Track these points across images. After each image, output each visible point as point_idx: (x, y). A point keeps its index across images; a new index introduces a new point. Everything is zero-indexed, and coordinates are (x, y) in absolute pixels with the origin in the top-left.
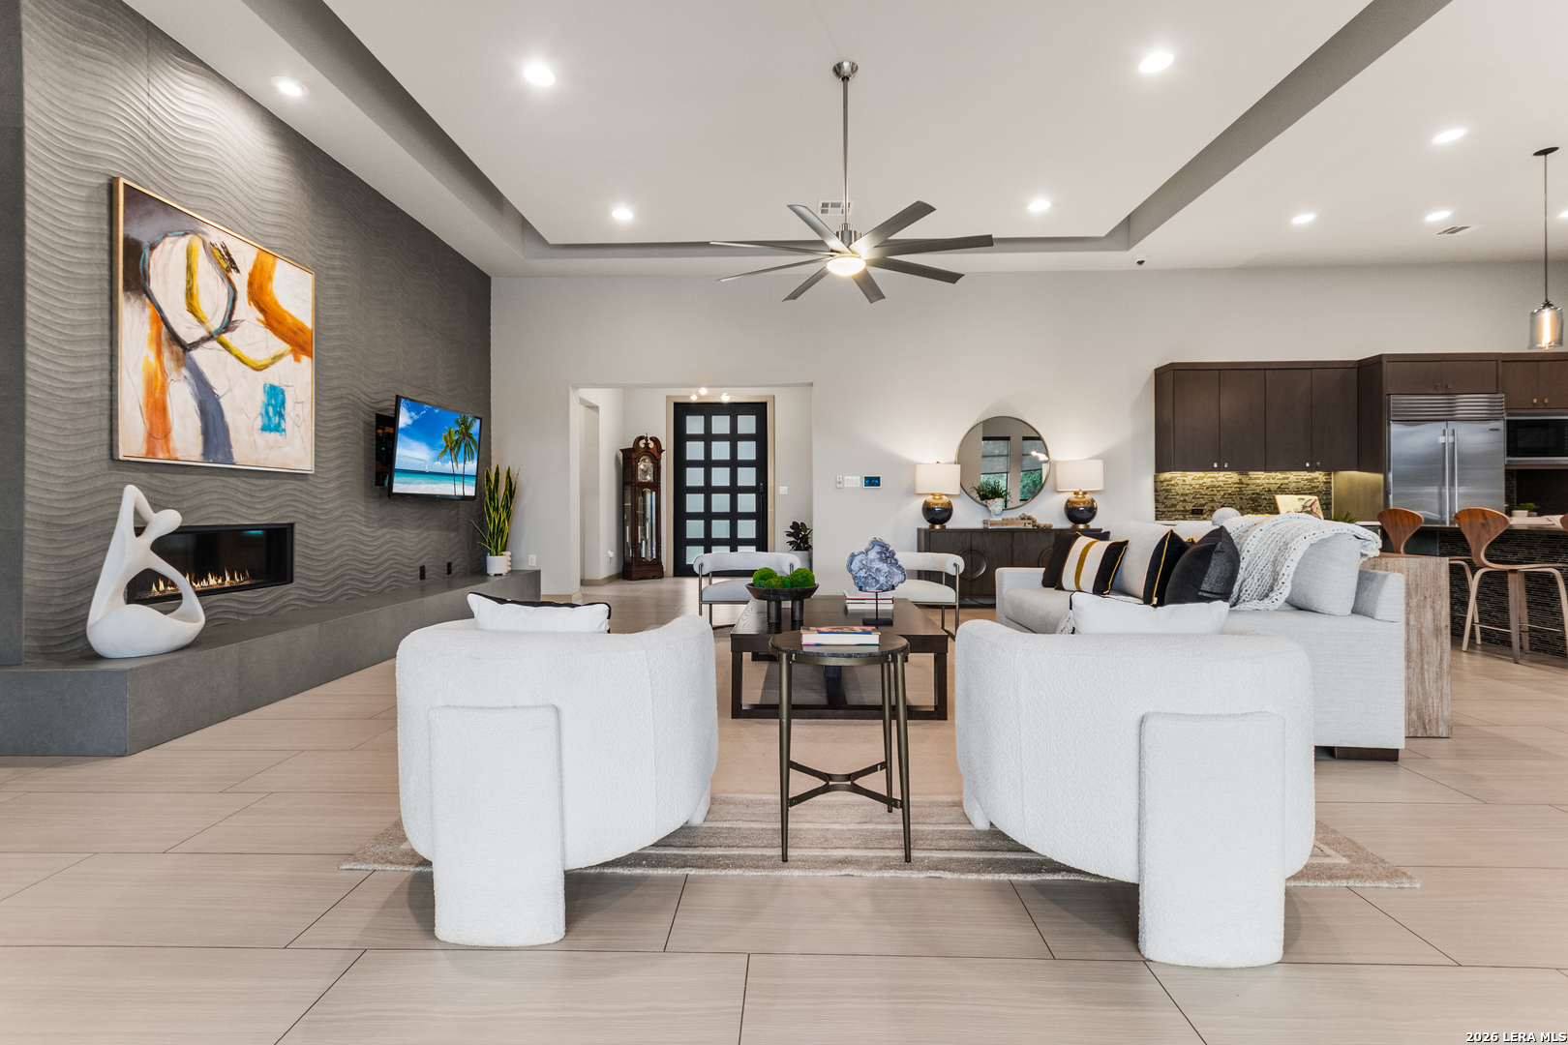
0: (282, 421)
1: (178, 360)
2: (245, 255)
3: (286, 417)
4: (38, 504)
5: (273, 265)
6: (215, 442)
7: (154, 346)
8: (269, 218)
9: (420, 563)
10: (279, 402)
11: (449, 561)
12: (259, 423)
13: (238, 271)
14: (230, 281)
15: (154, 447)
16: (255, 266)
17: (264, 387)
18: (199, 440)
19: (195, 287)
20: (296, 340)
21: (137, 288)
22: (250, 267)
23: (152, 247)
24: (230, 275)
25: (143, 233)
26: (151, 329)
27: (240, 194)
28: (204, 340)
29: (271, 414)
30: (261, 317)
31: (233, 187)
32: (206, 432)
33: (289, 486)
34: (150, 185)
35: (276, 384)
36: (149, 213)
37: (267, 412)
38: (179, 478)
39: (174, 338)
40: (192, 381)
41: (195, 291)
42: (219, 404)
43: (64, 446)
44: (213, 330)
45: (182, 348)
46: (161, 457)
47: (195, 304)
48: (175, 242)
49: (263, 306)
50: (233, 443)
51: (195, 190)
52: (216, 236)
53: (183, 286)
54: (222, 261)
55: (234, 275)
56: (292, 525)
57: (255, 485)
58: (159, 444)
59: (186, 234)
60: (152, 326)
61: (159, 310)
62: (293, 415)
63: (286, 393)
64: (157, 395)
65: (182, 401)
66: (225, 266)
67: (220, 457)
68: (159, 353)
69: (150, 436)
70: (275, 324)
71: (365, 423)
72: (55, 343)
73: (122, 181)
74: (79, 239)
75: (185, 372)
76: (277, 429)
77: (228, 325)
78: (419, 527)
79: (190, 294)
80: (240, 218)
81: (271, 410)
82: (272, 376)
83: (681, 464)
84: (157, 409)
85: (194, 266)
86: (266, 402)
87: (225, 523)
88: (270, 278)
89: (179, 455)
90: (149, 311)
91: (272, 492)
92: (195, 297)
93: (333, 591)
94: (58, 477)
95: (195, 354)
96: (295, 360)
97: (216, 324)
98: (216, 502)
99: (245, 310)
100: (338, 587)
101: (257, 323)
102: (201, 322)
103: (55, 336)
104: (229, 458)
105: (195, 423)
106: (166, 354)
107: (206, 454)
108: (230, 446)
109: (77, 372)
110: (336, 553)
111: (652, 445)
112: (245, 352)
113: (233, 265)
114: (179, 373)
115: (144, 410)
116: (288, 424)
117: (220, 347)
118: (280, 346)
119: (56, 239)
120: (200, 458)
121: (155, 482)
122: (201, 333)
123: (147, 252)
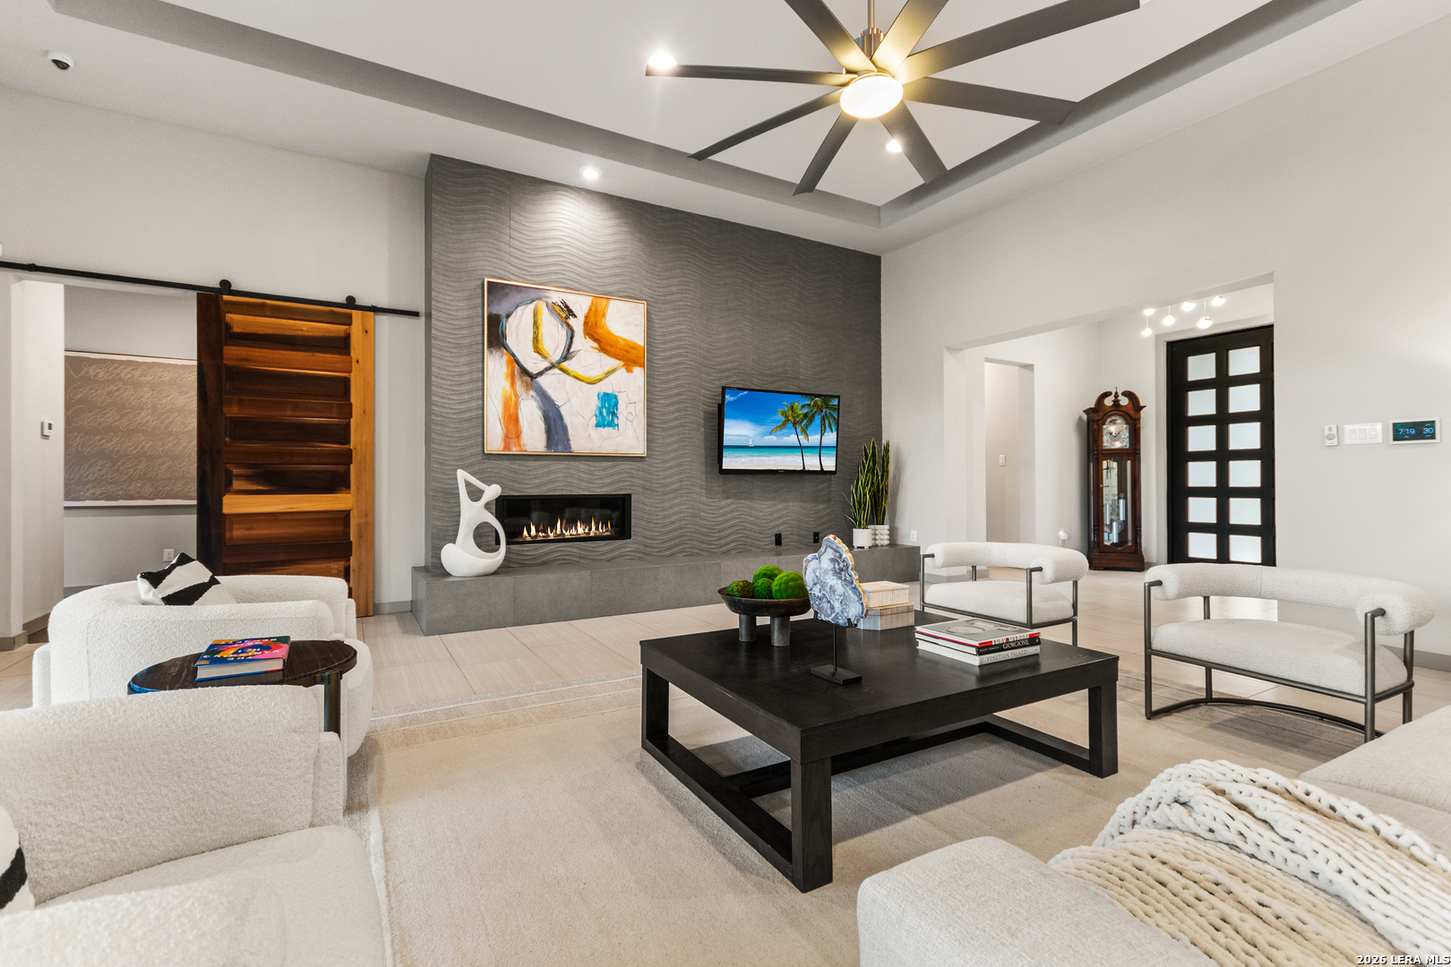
0: (616, 419)
1: (527, 385)
2: (580, 304)
3: (619, 415)
4: (438, 482)
5: (606, 306)
6: (556, 438)
7: (510, 379)
8: (607, 272)
9: (776, 531)
10: (613, 404)
11: (816, 530)
12: (594, 421)
13: (575, 317)
14: (568, 325)
15: (509, 443)
16: (590, 310)
17: (598, 396)
18: (544, 436)
19: (540, 335)
20: (627, 356)
21: (497, 345)
22: (585, 311)
23: (508, 316)
24: (569, 321)
25: (500, 309)
26: (507, 368)
27: (582, 263)
28: (547, 369)
29: (605, 414)
30: (596, 345)
31: (575, 259)
32: (549, 431)
33: (626, 466)
34: (511, 277)
35: (609, 391)
36: (506, 295)
37: (601, 413)
38: (531, 464)
39: (524, 371)
40: (538, 399)
41: (540, 338)
42: (559, 411)
43: (454, 447)
44: (554, 362)
45: (529, 376)
46: (514, 451)
47: (540, 346)
48: (525, 309)
49: (597, 337)
50: (571, 438)
51: (544, 270)
52: (556, 297)
53: (531, 336)
54: (561, 313)
55: (572, 321)
56: (630, 495)
57: (595, 467)
58: (513, 442)
59: (533, 301)
60: (508, 366)
61: (513, 355)
62: (625, 413)
63: (618, 398)
64: (512, 410)
65: (531, 414)
66: (564, 315)
67: (560, 448)
68: (513, 384)
69: (507, 437)
70: (608, 348)
71: (705, 412)
72: (449, 387)
73: (486, 280)
74: (462, 323)
75: (532, 393)
76: (611, 424)
77: (567, 356)
78: (773, 499)
79: (536, 340)
80: (581, 279)
81: (604, 411)
82: (605, 387)
83: (1178, 422)
84: (512, 421)
85: (539, 321)
86: (600, 405)
87: (568, 493)
88: (604, 315)
89: (528, 448)
90: (505, 358)
91: (610, 471)
92: (540, 342)
93: (671, 548)
94: (451, 465)
95: (540, 380)
96: (628, 371)
97: (556, 357)
98: (561, 479)
99: (582, 343)
100: (676, 545)
101: (592, 350)
102: (544, 357)
103: (449, 383)
104: (567, 446)
105: (541, 426)
106: (518, 383)
107: (549, 446)
108: (568, 440)
109: (461, 403)
110: (674, 518)
111: (1124, 401)
112: (581, 372)
113: (571, 313)
114: (528, 394)
115: (502, 421)
116: (621, 420)
117: (560, 372)
118: (611, 363)
119: (450, 326)
120: (544, 450)
121: (514, 466)
122: (546, 364)
123: (504, 320)
